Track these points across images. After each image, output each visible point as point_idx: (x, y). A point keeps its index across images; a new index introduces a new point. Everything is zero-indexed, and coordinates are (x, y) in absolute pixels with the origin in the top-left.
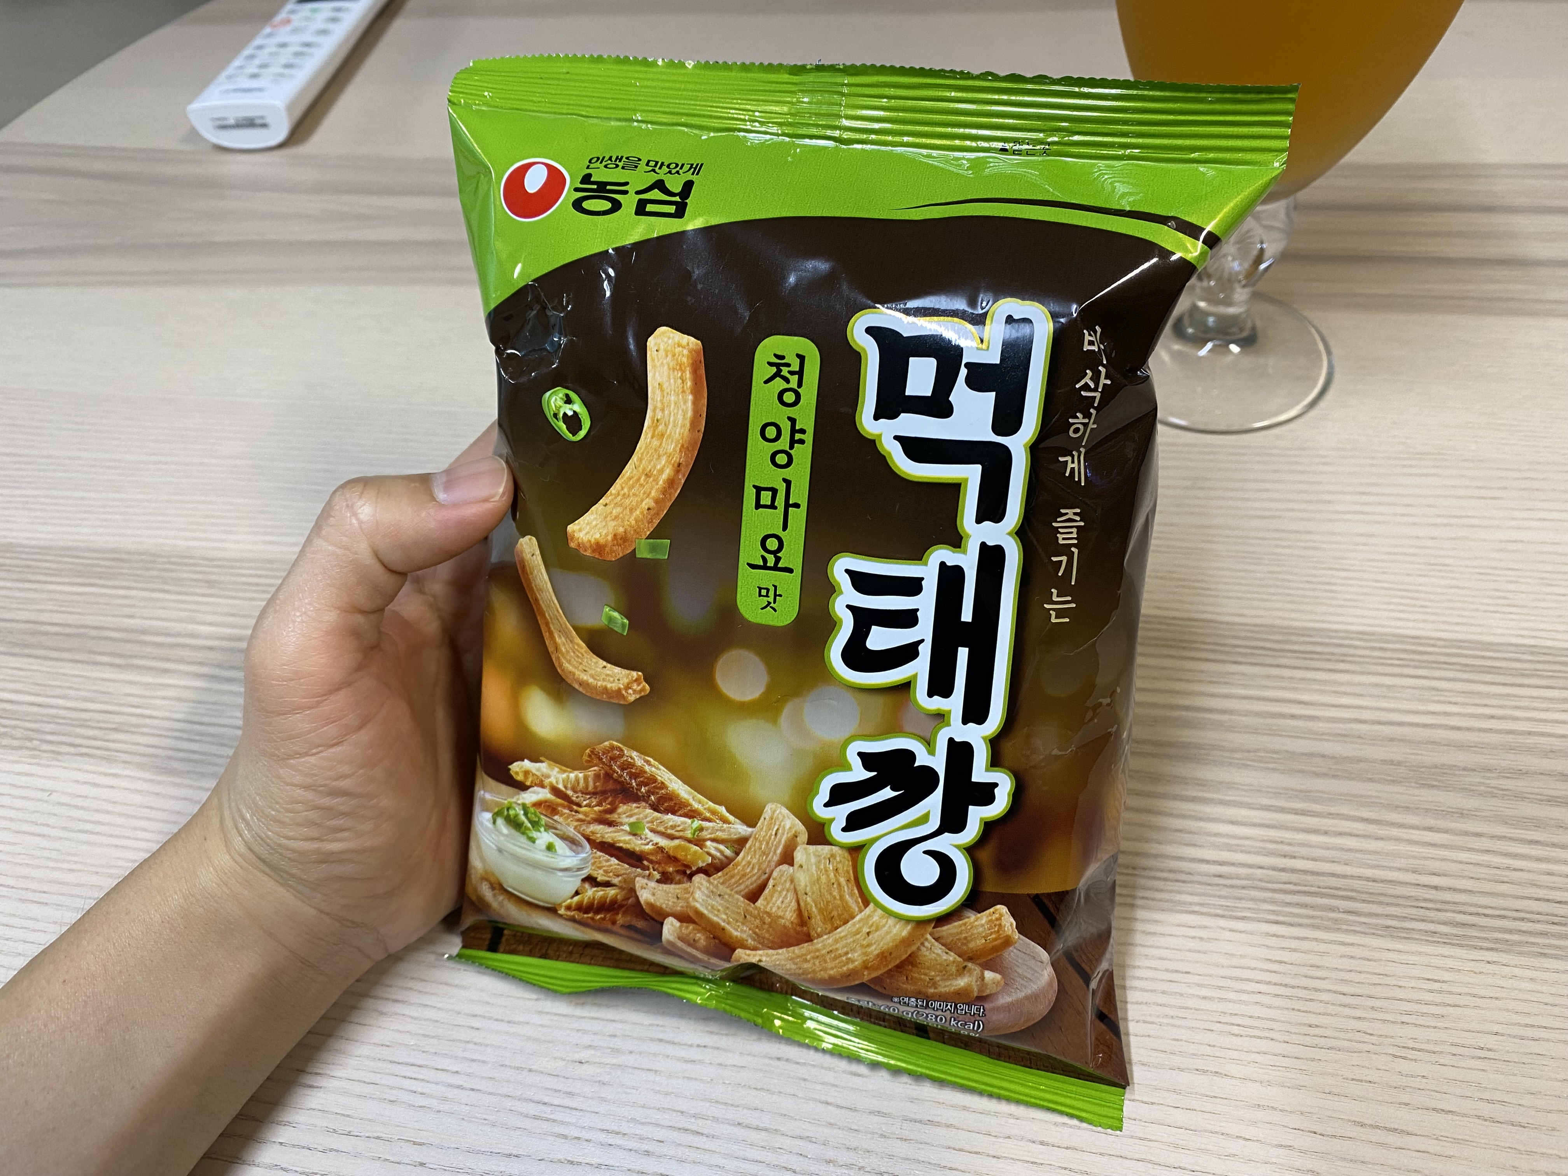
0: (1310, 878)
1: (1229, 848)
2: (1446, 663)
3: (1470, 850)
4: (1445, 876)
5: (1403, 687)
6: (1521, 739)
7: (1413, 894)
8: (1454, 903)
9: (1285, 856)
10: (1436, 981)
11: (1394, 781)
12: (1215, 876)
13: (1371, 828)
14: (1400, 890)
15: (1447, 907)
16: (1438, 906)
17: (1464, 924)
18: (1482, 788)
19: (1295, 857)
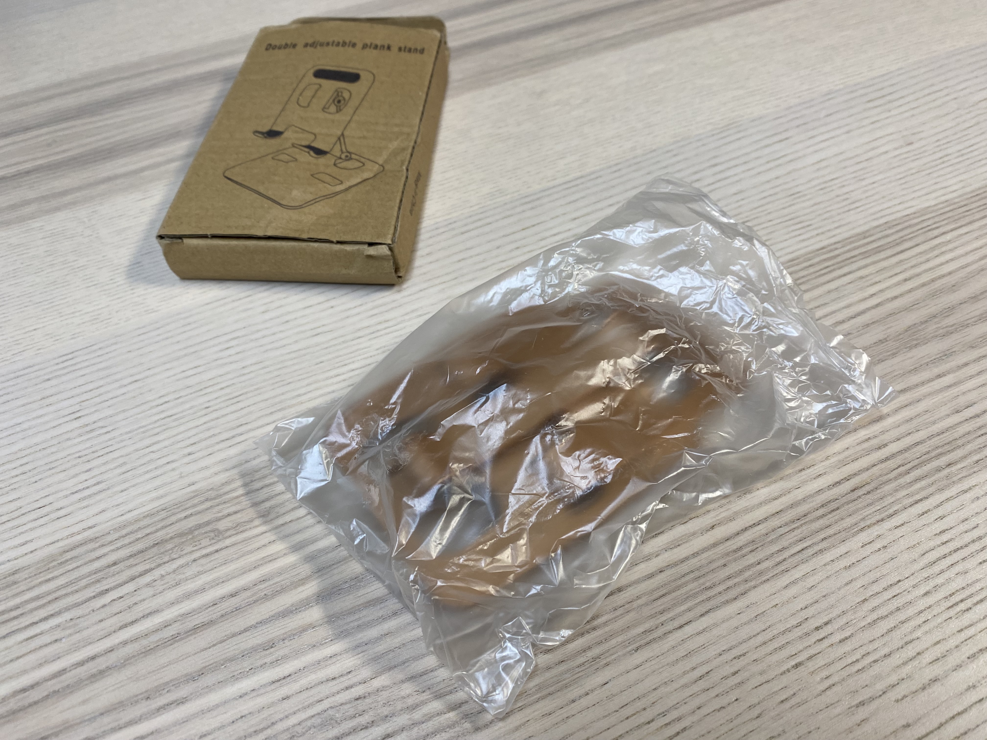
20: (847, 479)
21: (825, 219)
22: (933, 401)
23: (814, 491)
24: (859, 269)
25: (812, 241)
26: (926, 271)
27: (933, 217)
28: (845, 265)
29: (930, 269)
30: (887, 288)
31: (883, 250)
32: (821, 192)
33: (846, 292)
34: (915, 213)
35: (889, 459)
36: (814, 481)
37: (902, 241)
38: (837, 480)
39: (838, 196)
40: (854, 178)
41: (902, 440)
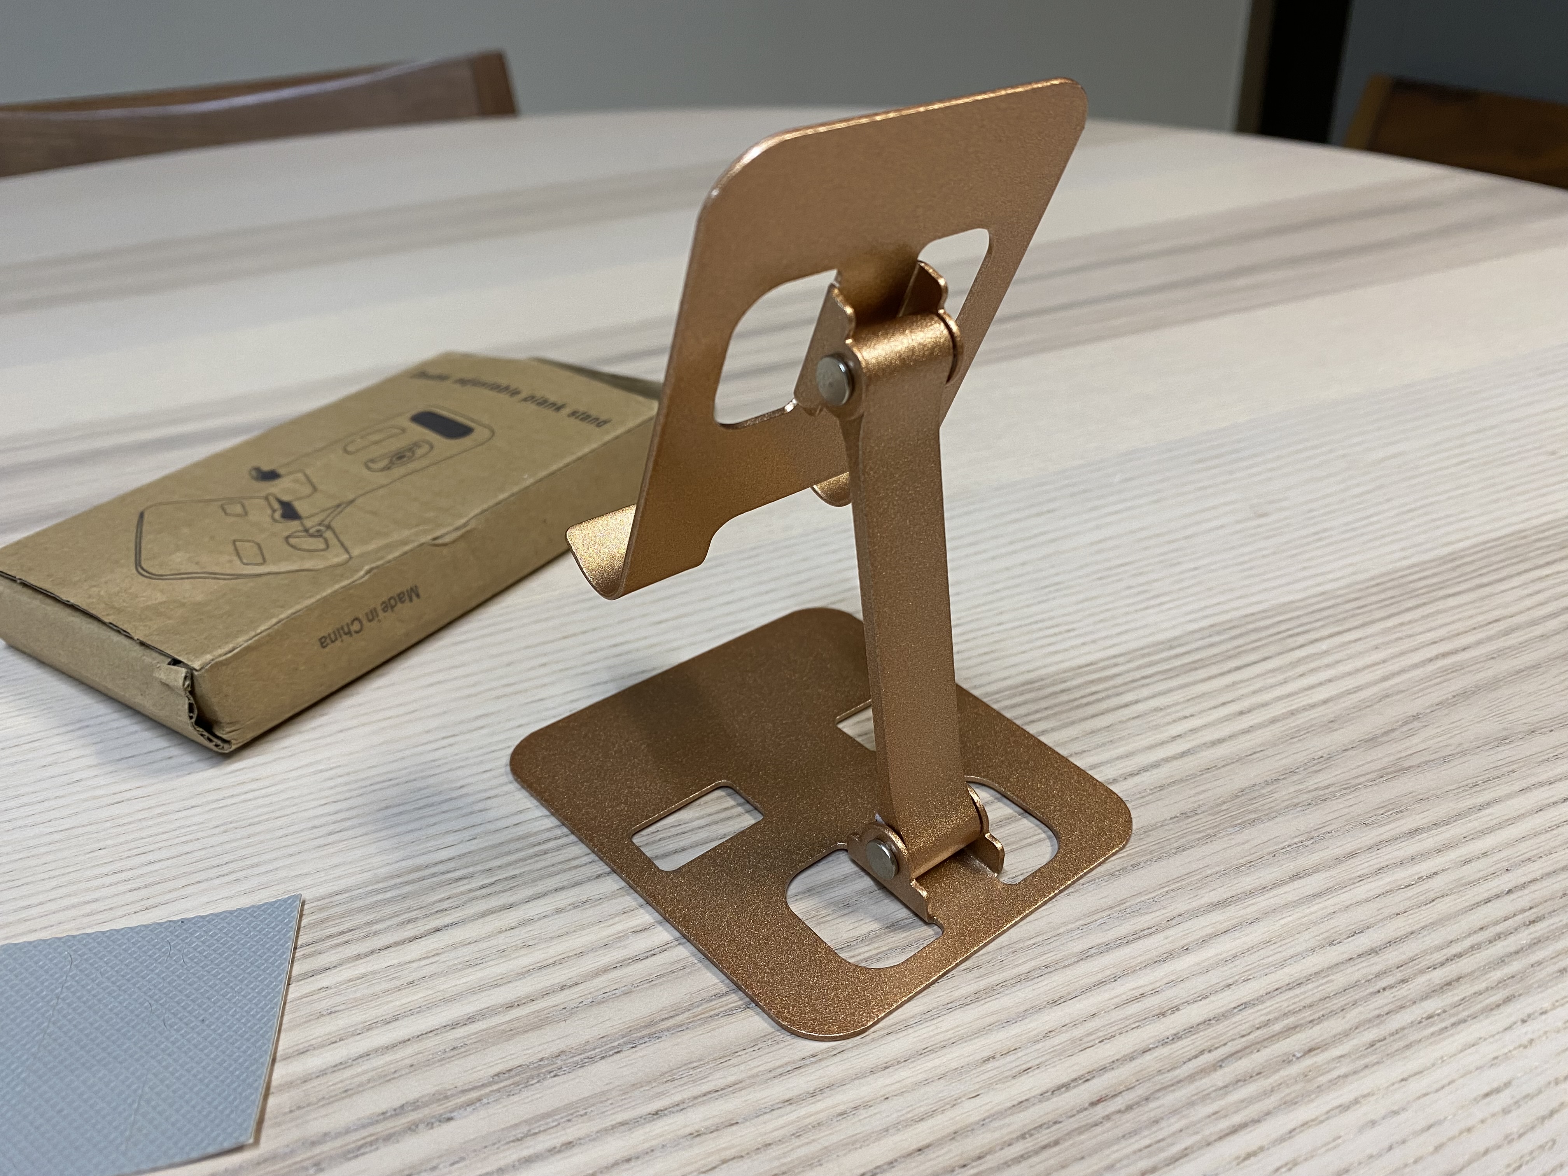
0: (1220, 1027)
1: (1081, 1046)
2: (1144, 678)
3: (1361, 878)
4: (1368, 928)
5: (1121, 722)
6: (1292, 723)
7: (1357, 976)
8: (1412, 960)
9: (1163, 1014)
10: (1497, 1090)
11: (1208, 836)
12: (1093, 1104)
13: (1233, 913)
14: (1340, 979)
15: (1407, 972)
16: (1399, 976)
17: (1449, 984)
18: (1306, 796)
19: (1176, 1009)
20: (1086, 1078)
21: (1101, 621)
22: (1283, 922)
23: (1009, 1104)
24: (1154, 696)
25: (1073, 653)
26: (1280, 698)
27: (1299, 617)
28: (1129, 691)
29: (1289, 695)
30: (1205, 726)
31: (1204, 667)
32: (1099, 582)
33: (1126, 733)
34: (1264, 611)
35: (1180, 1038)
36: (1014, 1081)
37: (1239, 653)
38: (1064, 1079)
39: (1130, 587)
40: (1161, 562)
41: (1212, 998)
